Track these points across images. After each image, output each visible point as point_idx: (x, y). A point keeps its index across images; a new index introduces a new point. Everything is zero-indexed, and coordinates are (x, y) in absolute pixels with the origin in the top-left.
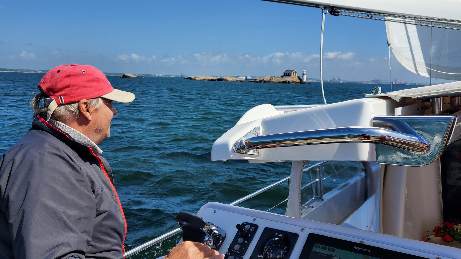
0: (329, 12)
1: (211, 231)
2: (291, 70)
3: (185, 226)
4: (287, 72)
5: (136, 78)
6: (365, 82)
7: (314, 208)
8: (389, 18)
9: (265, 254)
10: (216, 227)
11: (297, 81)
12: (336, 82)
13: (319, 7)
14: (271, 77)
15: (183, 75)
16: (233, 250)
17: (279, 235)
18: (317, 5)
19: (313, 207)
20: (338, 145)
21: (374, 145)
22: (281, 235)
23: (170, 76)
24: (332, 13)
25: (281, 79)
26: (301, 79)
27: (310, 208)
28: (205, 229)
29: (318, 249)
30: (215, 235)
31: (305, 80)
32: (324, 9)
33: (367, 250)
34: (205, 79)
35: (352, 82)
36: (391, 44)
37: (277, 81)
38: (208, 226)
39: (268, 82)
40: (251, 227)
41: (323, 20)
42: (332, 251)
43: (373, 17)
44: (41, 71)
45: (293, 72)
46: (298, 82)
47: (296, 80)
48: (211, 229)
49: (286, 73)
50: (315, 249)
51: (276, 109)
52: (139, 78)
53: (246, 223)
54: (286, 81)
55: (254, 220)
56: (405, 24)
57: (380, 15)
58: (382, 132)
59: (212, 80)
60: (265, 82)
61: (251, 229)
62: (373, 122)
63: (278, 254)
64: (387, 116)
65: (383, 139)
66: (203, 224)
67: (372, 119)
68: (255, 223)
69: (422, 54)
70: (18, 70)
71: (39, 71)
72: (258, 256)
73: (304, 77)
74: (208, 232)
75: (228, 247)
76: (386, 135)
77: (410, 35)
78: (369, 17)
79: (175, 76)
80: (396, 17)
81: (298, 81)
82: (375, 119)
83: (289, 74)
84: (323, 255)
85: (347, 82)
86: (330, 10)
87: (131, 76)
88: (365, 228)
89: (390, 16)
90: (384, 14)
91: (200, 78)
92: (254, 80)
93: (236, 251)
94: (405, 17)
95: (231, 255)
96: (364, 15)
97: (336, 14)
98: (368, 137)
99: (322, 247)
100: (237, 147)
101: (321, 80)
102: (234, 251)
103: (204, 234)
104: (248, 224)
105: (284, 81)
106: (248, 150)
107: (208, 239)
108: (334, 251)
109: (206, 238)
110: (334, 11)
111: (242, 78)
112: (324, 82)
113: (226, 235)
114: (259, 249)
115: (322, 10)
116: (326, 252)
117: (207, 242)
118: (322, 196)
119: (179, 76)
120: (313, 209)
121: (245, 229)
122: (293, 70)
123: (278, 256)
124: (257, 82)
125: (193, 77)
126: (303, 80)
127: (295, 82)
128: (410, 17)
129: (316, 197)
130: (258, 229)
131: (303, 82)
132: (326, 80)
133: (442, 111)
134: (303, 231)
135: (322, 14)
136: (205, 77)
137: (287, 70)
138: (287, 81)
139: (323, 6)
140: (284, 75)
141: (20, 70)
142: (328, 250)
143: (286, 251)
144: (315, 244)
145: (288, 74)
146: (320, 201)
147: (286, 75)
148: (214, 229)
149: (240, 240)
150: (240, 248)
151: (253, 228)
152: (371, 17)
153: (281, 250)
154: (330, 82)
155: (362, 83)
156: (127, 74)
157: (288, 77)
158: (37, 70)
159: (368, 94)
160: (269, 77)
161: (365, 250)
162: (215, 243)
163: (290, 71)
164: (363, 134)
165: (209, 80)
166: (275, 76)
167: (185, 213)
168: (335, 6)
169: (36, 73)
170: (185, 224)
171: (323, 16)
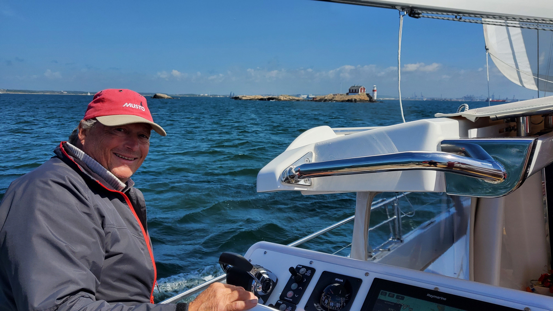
0: (407, 14)
1: (259, 275)
2: (359, 85)
3: (230, 269)
4: (353, 88)
5: (170, 98)
6: (454, 99)
7: (392, 252)
8: (487, 20)
9: (323, 303)
10: (266, 271)
11: (366, 99)
12: (418, 100)
13: (396, 9)
14: (334, 95)
15: (232, 94)
16: (285, 298)
17: (339, 280)
18: (393, 6)
19: (389, 250)
20: (401, 173)
21: (443, 173)
22: (342, 281)
23: (217, 95)
24: (412, 15)
25: (346, 96)
26: (371, 96)
27: (385, 251)
28: (252, 273)
29: (385, 297)
30: (264, 280)
31: (375, 98)
32: (401, 10)
33: (442, 298)
34: (254, 98)
35: (438, 99)
36: (489, 50)
37: (341, 100)
38: (256, 269)
39: (329, 101)
40: (307, 270)
41: (401, 24)
42: (401, 299)
43: (462, 18)
44: (66, 93)
45: (361, 88)
46: (367, 101)
47: (365, 97)
48: (259, 273)
49: (353, 90)
50: (381, 297)
51: (335, 131)
52: (173, 98)
53: (301, 267)
54: (351, 99)
55: (311, 263)
56: (507, 27)
57: (476, 16)
58: (450, 157)
59: (262, 99)
60: (325, 100)
61: (307, 273)
62: (441, 147)
63: (338, 302)
64: (460, 138)
65: (450, 165)
66: (250, 267)
67: (439, 142)
68: (312, 266)
69: (528, 62)
70: (40, 91)
71: (64, 92)
72: (315, 304)
73: (374, 95)
74: (256, 276)
75: (279, 294)
76: (454, 162)
77: (512, 38)
78: (457, 19)
79: (223, 96)
80: (495, 18)
81: (368, 99)
82: (443, 142)
83: (356, 90)
84: (391, 304)
85: (432, 99)
86: (409, 12)
87: (164, 97)
88: (452, 275)
89: (488, 17)
90: (482, 15)
91: (248, 98)
92: (313, 98)
93: (289, 298)
94: (507, 18)
95: (283, 304)
96: (451, 17)
97: (417, 15)
98: (435, 164)
99: (389, 294)
100: (286, 176)
101: (399, 98)
102: (287, 298)
103: (251, 278)
104: (303, 267)
105: (350, 99)
106: (299, 179)
107: (257, 285)
108: (403, 299)
109: (254, 283)
110: (413, 12)
111: (303, 96)
112: (403, 100)
113: (277, 280)
114: (316, 297)
115: (399, 11)
116: (394, 300)
117: (255, 287)
118: (400, 236)
119: (228, 95)
120: (389, 253)
121: (299, 273)
122: (361, 85)
123: (338, 305)
124: (316, 101)
125: (240, 96)
126: (373, 98)
127: (363, 100)
128: (514, 19)
129: (394, 237)
130: (314, 273)
131: (374, 100)
132: (406, 98)
133: (528, 132)
134: (368, 275)
135: (399, 17)
136: (254, 96)
137: (354, 85)
138: (353, 100)
139: (400, 7)
140: (350, 92)
141: (42, 92)
142: (396, 298)
143: (347, 299)
144: (381, 291)
145: (354, 91)
146: (398, 242)
147: (352, 92)
148: (263, 273)
149: (294, 286)
150: (294, 295)
151: (310, 271)
152: (460, 19)
153: (341, 298)
154: (411, 100)
155: (450, 100)
156: (158, 94)
157: (354, 95)
158: (62, 91)
159: (438, 114)
160: (332, 94)
161: (440, 298)
162: (264, 289)
163: (357, 86)
164: (429, 160)
165: (258, 99)
166: (338, 94)
167: (230, 253)
168: (415, 6)
169: (60, 94)
170: (230, 267)
171: (401, 19)
